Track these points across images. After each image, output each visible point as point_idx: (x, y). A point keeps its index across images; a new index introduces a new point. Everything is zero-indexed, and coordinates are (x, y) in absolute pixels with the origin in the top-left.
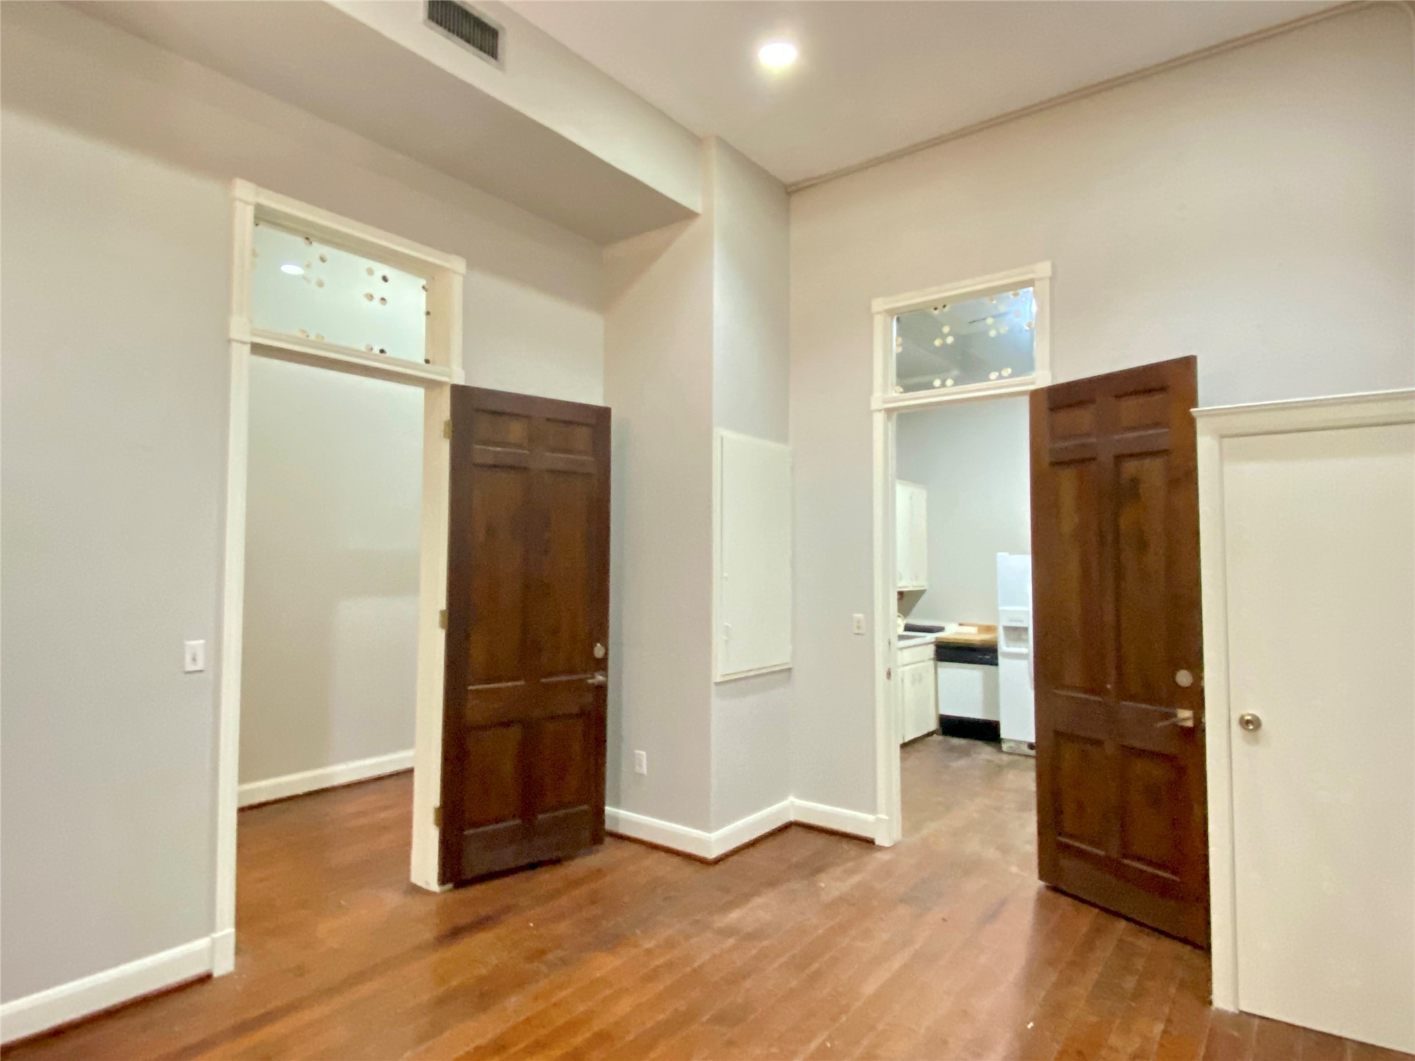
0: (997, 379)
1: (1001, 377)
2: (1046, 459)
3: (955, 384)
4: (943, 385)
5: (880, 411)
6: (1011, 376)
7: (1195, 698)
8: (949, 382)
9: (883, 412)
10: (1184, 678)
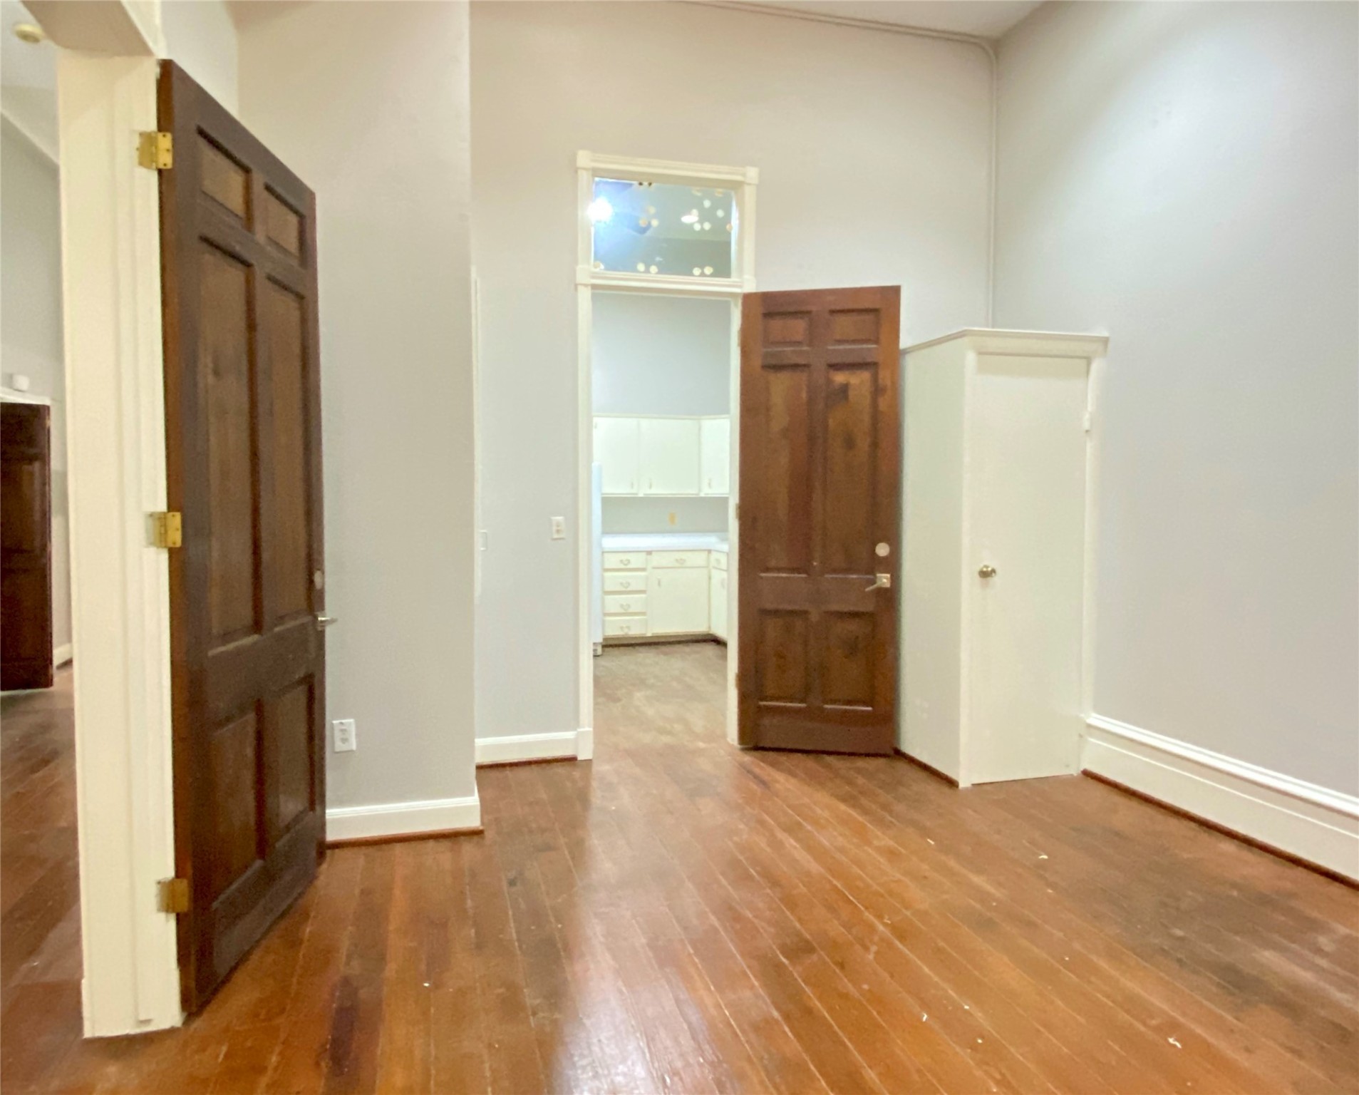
0: (700, 276)
1: (703, 275)
2: (757, 362)
3: (660, 272)
4: (647, 271)
5: (586, 285)
6: (712, 275)
7: (893, 564)
8: (654, 269)
9: (590, 288)
10: (882, 550)
